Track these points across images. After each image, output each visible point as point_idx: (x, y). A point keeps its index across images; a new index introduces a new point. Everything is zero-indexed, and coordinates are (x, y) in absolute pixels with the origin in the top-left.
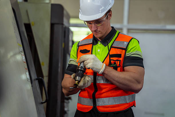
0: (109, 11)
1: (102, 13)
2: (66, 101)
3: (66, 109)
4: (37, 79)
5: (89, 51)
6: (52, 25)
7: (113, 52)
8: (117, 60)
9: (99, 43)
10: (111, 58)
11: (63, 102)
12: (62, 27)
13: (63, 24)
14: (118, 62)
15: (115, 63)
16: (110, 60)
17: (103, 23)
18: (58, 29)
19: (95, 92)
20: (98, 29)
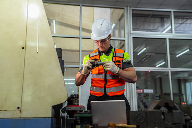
19: (105, 84)
20: (103, 46)
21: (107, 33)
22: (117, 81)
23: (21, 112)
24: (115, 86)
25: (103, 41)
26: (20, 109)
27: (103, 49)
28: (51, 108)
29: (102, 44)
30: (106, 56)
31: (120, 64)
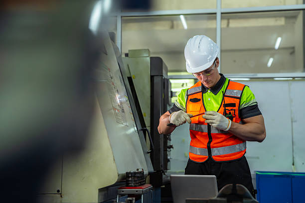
0: (217, 59)
1: (210, 61)
2: (168, 149)
3: (169, 158)
4: (142, 130)
5: (199, 100)
6: (152, 77)
7: (228, 101)
8: (232, 110)
9: (209, 91)
10: (226, 108)
11: (165, 151)
12: (162, 78)
13: (162, 76)
14: (233, 111)
15: (230, 113)
16: (225, 110)
17: (212, 72)
18: (157, 80)
19: (209, 143)
20: (209, 79)
21: (211, 58)
22: (229, 136)
23: (61, 196)
24: (226, 144)
25: (207, 72)
26: (60, 193)
27: (211, 84)
28: (98, 191)
29: (207, 77)
30: (213, 95)
31: (235, 110)
